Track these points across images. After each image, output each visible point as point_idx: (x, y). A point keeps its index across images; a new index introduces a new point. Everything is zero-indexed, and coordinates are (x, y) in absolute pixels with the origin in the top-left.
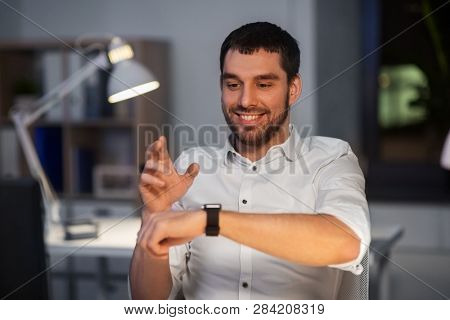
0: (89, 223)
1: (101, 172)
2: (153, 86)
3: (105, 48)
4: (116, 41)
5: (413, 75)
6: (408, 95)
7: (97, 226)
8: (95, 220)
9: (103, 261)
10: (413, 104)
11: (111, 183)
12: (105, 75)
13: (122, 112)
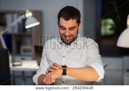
0: (19, 61)
1: (22, 48)
2: (38, 23)
3: (24, 13)
4: (27, 11)
5: (110, 21)
6: (109, 27)
7: (22, 62)
8: (21, 61)
9: (23, 72)
10: (111, 29)
11: (25, 51)
12: (24, 21)
13: (28, 31)
